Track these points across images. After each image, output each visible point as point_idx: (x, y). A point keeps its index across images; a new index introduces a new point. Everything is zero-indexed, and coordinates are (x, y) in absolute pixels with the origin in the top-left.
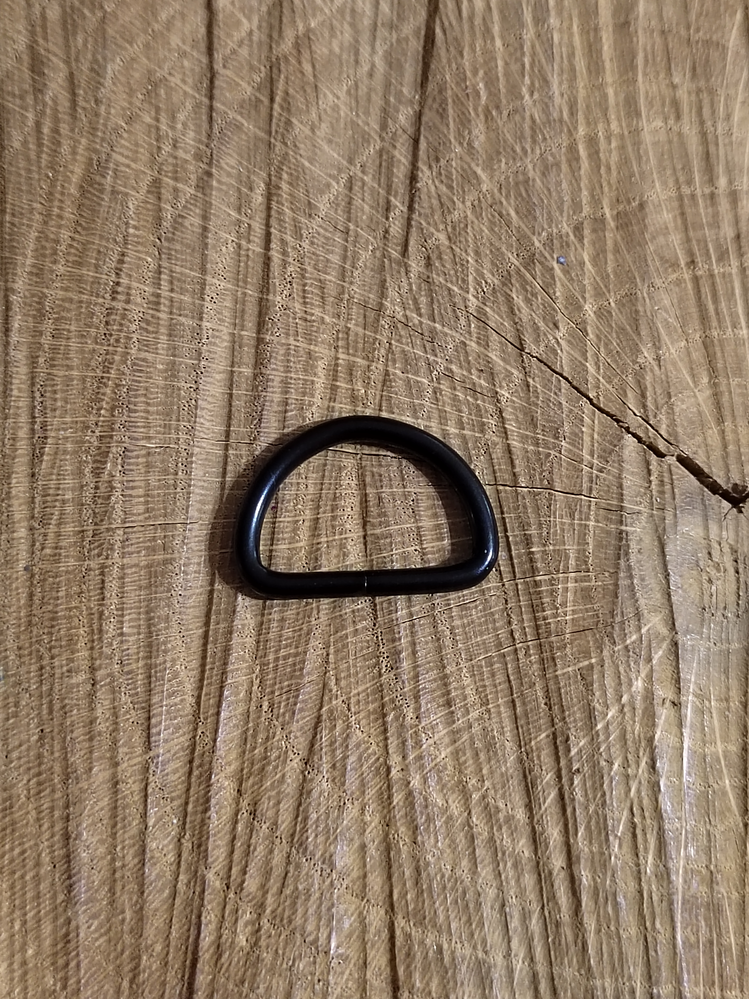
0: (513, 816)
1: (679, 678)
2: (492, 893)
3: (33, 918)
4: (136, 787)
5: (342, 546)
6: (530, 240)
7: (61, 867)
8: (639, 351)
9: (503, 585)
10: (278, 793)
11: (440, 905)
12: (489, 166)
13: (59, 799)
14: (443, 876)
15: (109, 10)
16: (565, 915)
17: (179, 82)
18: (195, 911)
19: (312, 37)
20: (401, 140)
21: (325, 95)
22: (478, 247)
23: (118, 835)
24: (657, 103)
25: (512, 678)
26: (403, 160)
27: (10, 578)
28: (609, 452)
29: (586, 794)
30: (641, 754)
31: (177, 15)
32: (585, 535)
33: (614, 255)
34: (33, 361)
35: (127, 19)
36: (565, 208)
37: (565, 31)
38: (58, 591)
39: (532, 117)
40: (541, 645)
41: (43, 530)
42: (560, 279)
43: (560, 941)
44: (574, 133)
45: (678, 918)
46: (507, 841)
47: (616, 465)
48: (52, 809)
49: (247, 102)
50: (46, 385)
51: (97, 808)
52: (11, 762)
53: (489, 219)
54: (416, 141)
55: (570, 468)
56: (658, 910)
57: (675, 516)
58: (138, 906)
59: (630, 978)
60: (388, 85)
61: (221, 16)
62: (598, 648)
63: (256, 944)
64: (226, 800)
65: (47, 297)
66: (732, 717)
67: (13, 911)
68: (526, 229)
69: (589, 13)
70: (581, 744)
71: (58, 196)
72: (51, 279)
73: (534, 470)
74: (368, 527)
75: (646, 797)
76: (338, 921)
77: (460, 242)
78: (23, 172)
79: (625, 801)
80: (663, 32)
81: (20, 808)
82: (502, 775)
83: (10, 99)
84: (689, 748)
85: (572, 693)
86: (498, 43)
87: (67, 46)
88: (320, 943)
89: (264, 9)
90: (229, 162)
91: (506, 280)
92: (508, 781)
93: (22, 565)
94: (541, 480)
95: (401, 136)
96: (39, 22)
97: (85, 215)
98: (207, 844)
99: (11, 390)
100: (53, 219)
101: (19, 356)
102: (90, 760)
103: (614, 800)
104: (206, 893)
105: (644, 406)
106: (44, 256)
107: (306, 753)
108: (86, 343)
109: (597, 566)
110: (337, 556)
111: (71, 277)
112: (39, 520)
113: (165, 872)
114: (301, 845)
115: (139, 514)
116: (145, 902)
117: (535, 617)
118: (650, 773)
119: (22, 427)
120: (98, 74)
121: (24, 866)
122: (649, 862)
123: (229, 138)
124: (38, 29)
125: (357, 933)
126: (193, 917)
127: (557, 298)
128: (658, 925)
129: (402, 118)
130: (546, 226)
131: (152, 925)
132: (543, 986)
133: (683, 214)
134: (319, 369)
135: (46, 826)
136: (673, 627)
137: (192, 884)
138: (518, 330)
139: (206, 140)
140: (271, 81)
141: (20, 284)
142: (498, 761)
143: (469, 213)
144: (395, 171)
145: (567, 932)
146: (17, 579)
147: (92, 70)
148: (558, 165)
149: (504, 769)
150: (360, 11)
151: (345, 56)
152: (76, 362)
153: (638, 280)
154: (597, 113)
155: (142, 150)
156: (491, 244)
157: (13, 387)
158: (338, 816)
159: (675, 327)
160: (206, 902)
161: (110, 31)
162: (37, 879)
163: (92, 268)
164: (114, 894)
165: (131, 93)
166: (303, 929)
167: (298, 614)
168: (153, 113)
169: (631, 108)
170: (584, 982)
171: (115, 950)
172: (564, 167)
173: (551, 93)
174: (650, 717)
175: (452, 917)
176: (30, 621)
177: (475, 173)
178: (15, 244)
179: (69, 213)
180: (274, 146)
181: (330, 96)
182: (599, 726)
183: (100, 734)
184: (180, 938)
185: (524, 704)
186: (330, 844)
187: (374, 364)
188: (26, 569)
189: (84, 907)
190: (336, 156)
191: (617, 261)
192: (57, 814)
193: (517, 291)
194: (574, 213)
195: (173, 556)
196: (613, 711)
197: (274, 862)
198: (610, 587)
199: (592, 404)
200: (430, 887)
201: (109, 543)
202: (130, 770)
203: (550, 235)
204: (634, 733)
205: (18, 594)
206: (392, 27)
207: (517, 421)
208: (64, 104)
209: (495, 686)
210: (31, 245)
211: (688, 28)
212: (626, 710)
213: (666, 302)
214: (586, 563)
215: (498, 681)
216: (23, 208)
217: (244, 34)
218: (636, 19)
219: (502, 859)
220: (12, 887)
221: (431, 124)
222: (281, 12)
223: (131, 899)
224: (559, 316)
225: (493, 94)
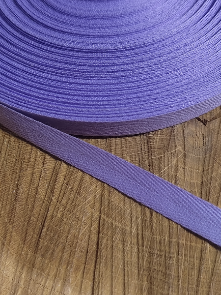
1: (185, 162)
2: (128, 211)
3: (5, 204)
4: (38, 175)
7: (15, 192)
10: (75, 180)
11: (114, 213)
13: (17, 176)
14: (115, 205)
16: (148, 218)
23: (31, 186)
25: (140, 159)
30: (173, 179)
40: (149, 151)
43: (146, 225)
48: (15, 178)
51: (27, 179)
52: (7, 166)
58: (33, 205)
59: (164, 236)
62: (164, 152)
63: (62, 216)
64: (61, 181)
66: (200, 175)
76: (86, 214)
81: (7, 177)
85: (156, 163)
88: (80, 218)
98: (54, 191)
102: (27, 167)
104: (51, 203)
109: (165, 134)
113: (42, 197)
114: (79, 193)
116: (35, 204)
117: (148, 144)
121: (5, 191)
125: (90, 218)
126: (47, 208)
131: (36, 210)
132: (140, 237)
135: (12, 182)
136: (184, 150)
137: (48, 200)
145: (148, 223)
158: (90, 187)
160: (51, 205)
162: (8, 194)
164: (27, 201)
166: (76, 214)
170: (151, 236)
171: (25, 215)
174: (176, 171)
175: (117, 216)
182: (162, 171)
183: (31, 162)
184: (42, 214)
185: (143, 165)
186: (86, 194)
189: (19, 203)
192: (16, 179)
196: (166, 168)
197: (71, 197)
198: (168, 139)
200: (112, 207)
202: (37, 171)
204: (171, 174)
212: (170, 168)
215: (136, 160)
223: (31, 202)
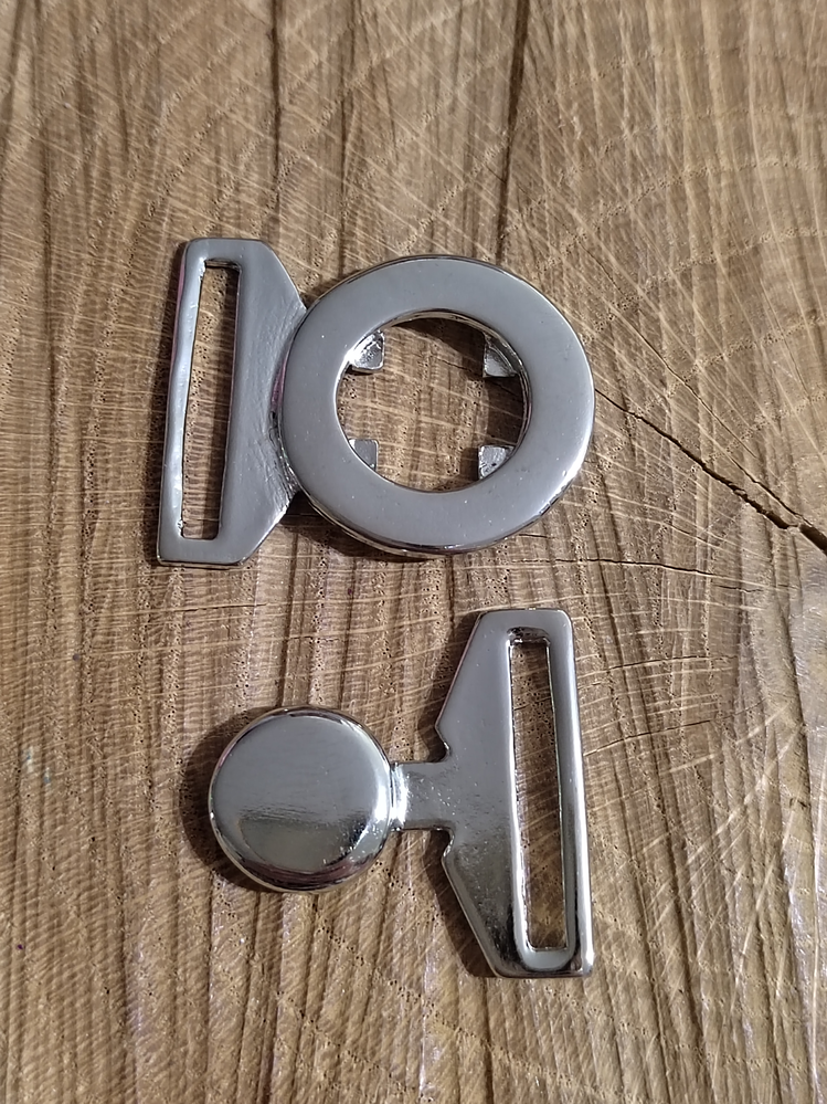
0: (624, 934)
1: (808, 775)
2: (600, 1020)
3: (85, 1050)
4: (200, 902)
5: (427, 630)
6: (632, 288)
7: (116, 992)
8: (756, 410)
9: (608, 673)
10: (359, 908)
11: (543, 1034)
12: (585, 208)
13: (111, 916)
14: (545, 1001)
15: (163, 42)
16: (684, 1044)
17: (241, 120)
18: (266, 1043)
19: (387, 69)
20: (487, 181)
21: (403, 133)
22: (574, 296)
23: (180, 955)
24: (771, 137)
25: (620, 777)
26: (491, 203)
27: (57, 667)
28: (726, 523)
29: (706, 908)
30: (767, 861)
31: (239, 48)
32: (700, 615)
33: (726, 304)
34: (82, 428)
35: (184, 51)
36: (671, 253)
37: (667, 60)
38: (110, 683)
39: (631, 151)
40: (652, 739)
41: (93, 615)
42: (667, 332)
43: (679, 1075)
44: (680, 171)
45: (813, 1048)
46: (617, 962)
47: (733, 537)
48: (105, 927)
49: (316, 139)
50: (96, 454)
51: (155, 926)
52: (60, 874)
53: (586, 266)
54: (504, 182)
55: (683, 541)
56: (789, 1040)
57: (801, 593)
58: (202, 1037)
60: (472, 120)
61: (286, 47)
62: (716, 742)
63: (335, 1079)
64: (300, 916)
65: (96, 356)
67: (62, 1043)
68: (628, 277)
69: (693, 38)
70: (699, 850)
71: (108, 245)
72: (101, 337)
73: (641, 543)
74: (456, 608)
75: (773, 910)
76: (428, 1053)
77: (554, 291)
78: (69, 220)
79: (750, 915)
80: (776, 59)
81: (69, 926)
82: (610, 886)
83: (55, 140)
84: (821, 855)
85: (688, 793)
86: (594, 73)
87: (119, 83)
88: (407, 1078)
89: (334, 39)
90: (298, 206)
91: (607, 333)
92: (617, 893)
93: (70, 653)
94: (648, 554)
95: (487, 176)
96: (86, 56)
97: (138, 265)
98: (279, 966)
99: (58, 460)
100: (102, 271)
101: (67, 422)
102: (147, 872)
103: (738, 914)
104: (278, 1022)
105: (764, 472)
106: (94, 311)
107: (389, 863)
108: (141, 407)
109: (713, 651)
110: (423, 641)
111: (124, 334)
112: (89, 604)
113: (232, 997)
114: (385, 966)
115: (201, 596)
116: (209, 1032)
117: (645, 708)
118: (777, 883)
119: (70, 501)
120: (152, 111)
121: (74, 992)
122: (778, 984)
123: (297, 180)
124: (86, 64)
125: (449, 1066)
126: (265, 1048)
127: (664, 352)
128: (790, 1057)
129: (488, 157)
130: (650, 274)
131: (218, 1058)
133: (802, 258)
134: (400, 434)
135: (98, 947)
136: (800, 717)
137: (262, 1011)
138: (620, 388)
139: (271, 183)
140: (343, 117)
141: (67, 343)
142: (606, 871)
143: (564, 259)
144: (481, 214)
145: (687, 1064)
146: (65, 669)
147: (145, 107)
148: (661, 206)
149: (612, 880)
150: (439, 40)
151: (424, 90)
152: (130, 428)
153: (753, 331)
154: (704, 147)
155: (201, 194)
156: (590, 294)
157: (60, 456)
158: (427, 933)
159: (796, 384)
160: (278, 1032)
161: (165, 65)
162: (89, 1006)
163: (147, 325)
164: (175, 1023)
165: (189, 132)
166: (389, 1061)
167: (379, 706)
168: (213, 155)
169: (743, 143)
171: (177, 1086)
172: (669, 208)
173: (652, 127)
174: (777, 820)
175: (556, 1047)
176: (80, 716)
177: (570, 215)
178: (61, 299)
179: (121, 264)
180: (347, 188)
181: (408, 133)
182: (719, 831)
183: (158, 842)
184: (248, 1073)
185: (634, 806)
186: (418, 965)
187: (460, 427)
188: (75, 658)
189: (142, 1038)
190: (415, 198)
191: (729, 310)
192: (110, 932)
193: (619, 345)
194: (681, 259)
195: (239, 642)
196: (735, 812)
197: (355, 986)
198: (730, 674)
199: (705, 469)
200: (531, 1014)
201: (169, 629)
202: (192, 883)
203: (655, 283)
204: (758, 836)
205: (66, 686)
206: (475, 57)
207: (621, 489)
208: (115, 144)
209: (601, 786)
210: (79, 299)
211: (804, 54)
212: (749, 811)
213: (786, 356)
214: (701, 647)
215: (604, 781)
216: (69, 259)
217: (312, 67)
218: (746, 45)
219: (612, 982)
220: (60, 1016)
221: (520, 162)
222: (353, 42)
223: (193, 1029)
224: (666, 373)
225: (589, 128)
